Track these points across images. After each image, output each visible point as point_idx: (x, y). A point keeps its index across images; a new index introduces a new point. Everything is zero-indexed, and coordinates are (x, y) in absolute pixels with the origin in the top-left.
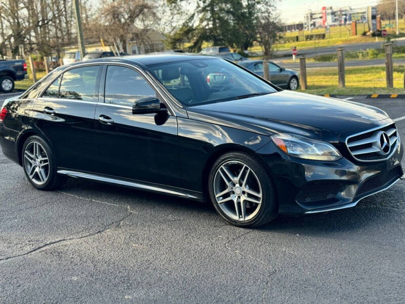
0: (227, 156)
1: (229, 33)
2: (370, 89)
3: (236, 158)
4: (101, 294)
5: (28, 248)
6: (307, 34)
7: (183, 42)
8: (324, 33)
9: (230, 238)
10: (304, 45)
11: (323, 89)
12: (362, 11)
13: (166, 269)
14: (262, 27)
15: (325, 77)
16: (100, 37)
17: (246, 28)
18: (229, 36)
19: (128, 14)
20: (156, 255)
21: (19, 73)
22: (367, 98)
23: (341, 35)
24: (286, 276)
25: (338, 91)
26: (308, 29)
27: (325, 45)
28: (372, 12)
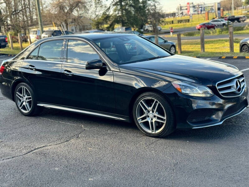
0: (144, 94)
1: (132, 18)
2: (220, 53)
3: (150, 96)
4: (74, 178)
5: (25, 151)
6: (179, 19)
7: (103, 24)
8: (189, 19)
9: (147, 144)
10: (177, 26)
11: (192, 53)
12: (211, 5)
13: (112, 163)
14: (151, 15)
15: (191, 46)
16: (52, 21)
17: (142, 16)
18: (132, 21)
19: (69, 7)
20: (104, 154)
21: (3, 44)
22: (219, 59)
23: (199, 20)
24: (184, 166)
25: (201, 54)
26: (179, 16)
27: (189, 26)
28: (218, 6)
